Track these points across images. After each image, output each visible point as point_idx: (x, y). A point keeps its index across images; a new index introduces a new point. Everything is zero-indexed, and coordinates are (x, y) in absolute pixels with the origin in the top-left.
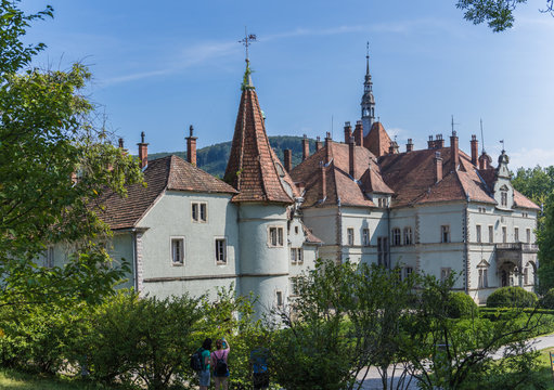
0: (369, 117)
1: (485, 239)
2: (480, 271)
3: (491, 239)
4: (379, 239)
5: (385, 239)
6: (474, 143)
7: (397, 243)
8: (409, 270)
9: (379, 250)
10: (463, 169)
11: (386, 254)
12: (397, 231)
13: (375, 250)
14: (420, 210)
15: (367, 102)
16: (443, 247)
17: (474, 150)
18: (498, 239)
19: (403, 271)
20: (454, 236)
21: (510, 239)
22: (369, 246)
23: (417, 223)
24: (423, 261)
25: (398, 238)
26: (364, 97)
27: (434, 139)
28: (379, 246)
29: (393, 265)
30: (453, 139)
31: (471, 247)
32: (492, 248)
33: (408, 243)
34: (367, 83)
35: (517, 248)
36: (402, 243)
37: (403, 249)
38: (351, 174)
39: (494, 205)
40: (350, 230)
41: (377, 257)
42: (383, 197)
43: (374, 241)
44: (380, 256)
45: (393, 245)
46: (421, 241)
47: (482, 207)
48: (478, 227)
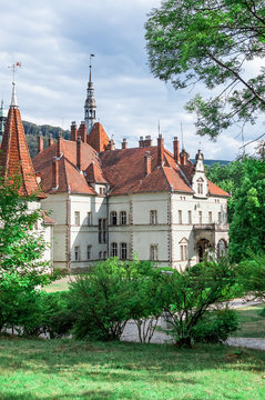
0: (91, 118)
1: (185, 221)
2: (182, 246)
3: (190, 221)
4: (100, 220)
5: (104, 220)
6: (176, 143)
7: (115, 224)
8: (124, 245)
9: (100, 229)
10: (167, 164)
11: (105, 233)
12: (114, 213)
13: (97, 229)
14: (134, 198)
15: (89, 107)
16: (151, 228)
17: (176, 148)
18: (196, 221)
19: (118, 246)
20: (161, 219)
21: (206, 221)
22: (92, 225)
23: (131, 208)
24: (135, 238)
25: (115, 219)
26: (87, 101)
27: (144, 139)
28: (100, 226)
29: (110, 242)
30: (160, 140)
31: (173, 227)
32: (191, 228)
33: (123, 224)
34: (89, 90)
35: (211, 229)
36: (118, 224)
37: (116, 229)
39: (192, 194)
40: (77, 213)
41: (97, 235)
42: (103, 187)
43: (96, 223)
44: (100, 234)
45: (111, 226)
46: (134, 222)
47: (183, 196)
48: (179, 211)
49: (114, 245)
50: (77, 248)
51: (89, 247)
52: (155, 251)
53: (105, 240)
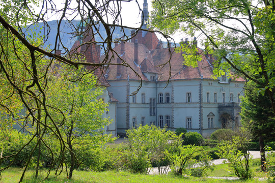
0: (146, 25)
1: (212, 101)
2: (209, 119)
3: (216, 100)
4: (151, 99)
5: (154, 99)
7: (161, 102)
8: (168, 117)
9: (151, 105)
11: (154, 108)
12: (161, 94)
13: (148, 106)
14: (175, 84)
15: (145, 16)
16: (187, 105)
18: (220, 100)
19: (164, 118)
21: (228, 101)
22: (145, 103)
23: (173, 91)
24: (176, 113)
25: (161, 99)
27: (184, 40)
28: (151, 103)
29: (158, 114)
31: (204, 106)
32: (217, 106)
33: (167, 102)
34: (145, 4)
35: (232, 106)
36: (164, 102)
37: (164, 105)
39: (218, 81)
41: (149, 109)
42: (153, 75)
43: (148, 101)
44: (151, 109)
45: (158, 103)
46: (175, 101)
47: (210, 82)
48: (208, 93)
49: (161, 117)
50: (134, 119)
51: (143, 118)
52: (190, 122)
53: (154, 114)
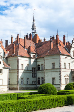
0: (34, 32)
1: (67, 67)
2: (66, 78)
3: (70, 68)
4: (33, 68)
5: (35, 68)
6: (64, 37)
7: (39, 70)
8: (42, 78)
9: (33, 72)
10: (60, 45)
11: (35, 73)
12: (39, 65)
13: (31, 72)
14: (45, 58)
15: (33, 28)
16: (52, 70)
17: (64, 40)
18: (72, 68)
19: (40, 79)
20: (56, 66)
22: (29, 70)
24: (46, 75)
25: (39, 68)
26: (32, 26)
27: (52, 37)
28: (33, 70)
29: (37, 77)
30: (57, 36)
31: (62, 70)
32: (70, 71)
33: (42, 69)
34: (33, 22)
36: (40, 69)
37: (40, 72)
38: (25, 47)
39: (70, 56)
40: (22, 65)
41: (31, 74)
42: (34, 55)
43: (31, 69)
44: (33, 74)
45: (38, 71)
46: (46, 68)
47: (66, 57)
48: (65, 63)
49: (39, 78)
50: (22, 79)
51: (28, 79)
52: (54, 80)
53: (35, 76)
